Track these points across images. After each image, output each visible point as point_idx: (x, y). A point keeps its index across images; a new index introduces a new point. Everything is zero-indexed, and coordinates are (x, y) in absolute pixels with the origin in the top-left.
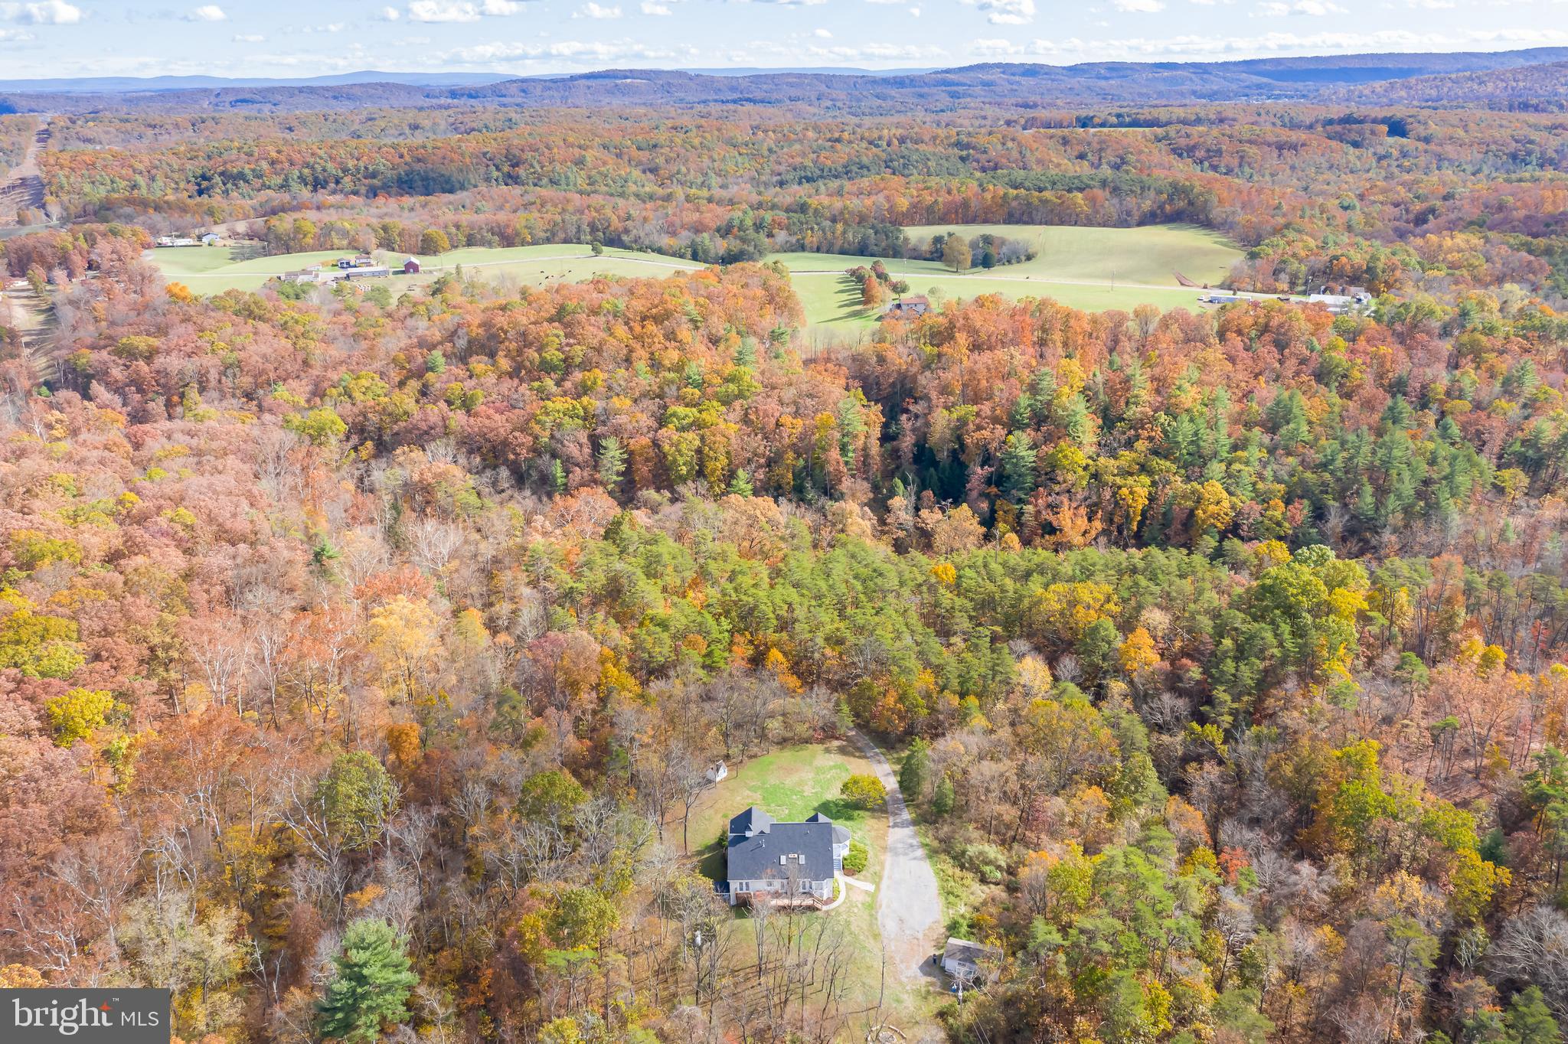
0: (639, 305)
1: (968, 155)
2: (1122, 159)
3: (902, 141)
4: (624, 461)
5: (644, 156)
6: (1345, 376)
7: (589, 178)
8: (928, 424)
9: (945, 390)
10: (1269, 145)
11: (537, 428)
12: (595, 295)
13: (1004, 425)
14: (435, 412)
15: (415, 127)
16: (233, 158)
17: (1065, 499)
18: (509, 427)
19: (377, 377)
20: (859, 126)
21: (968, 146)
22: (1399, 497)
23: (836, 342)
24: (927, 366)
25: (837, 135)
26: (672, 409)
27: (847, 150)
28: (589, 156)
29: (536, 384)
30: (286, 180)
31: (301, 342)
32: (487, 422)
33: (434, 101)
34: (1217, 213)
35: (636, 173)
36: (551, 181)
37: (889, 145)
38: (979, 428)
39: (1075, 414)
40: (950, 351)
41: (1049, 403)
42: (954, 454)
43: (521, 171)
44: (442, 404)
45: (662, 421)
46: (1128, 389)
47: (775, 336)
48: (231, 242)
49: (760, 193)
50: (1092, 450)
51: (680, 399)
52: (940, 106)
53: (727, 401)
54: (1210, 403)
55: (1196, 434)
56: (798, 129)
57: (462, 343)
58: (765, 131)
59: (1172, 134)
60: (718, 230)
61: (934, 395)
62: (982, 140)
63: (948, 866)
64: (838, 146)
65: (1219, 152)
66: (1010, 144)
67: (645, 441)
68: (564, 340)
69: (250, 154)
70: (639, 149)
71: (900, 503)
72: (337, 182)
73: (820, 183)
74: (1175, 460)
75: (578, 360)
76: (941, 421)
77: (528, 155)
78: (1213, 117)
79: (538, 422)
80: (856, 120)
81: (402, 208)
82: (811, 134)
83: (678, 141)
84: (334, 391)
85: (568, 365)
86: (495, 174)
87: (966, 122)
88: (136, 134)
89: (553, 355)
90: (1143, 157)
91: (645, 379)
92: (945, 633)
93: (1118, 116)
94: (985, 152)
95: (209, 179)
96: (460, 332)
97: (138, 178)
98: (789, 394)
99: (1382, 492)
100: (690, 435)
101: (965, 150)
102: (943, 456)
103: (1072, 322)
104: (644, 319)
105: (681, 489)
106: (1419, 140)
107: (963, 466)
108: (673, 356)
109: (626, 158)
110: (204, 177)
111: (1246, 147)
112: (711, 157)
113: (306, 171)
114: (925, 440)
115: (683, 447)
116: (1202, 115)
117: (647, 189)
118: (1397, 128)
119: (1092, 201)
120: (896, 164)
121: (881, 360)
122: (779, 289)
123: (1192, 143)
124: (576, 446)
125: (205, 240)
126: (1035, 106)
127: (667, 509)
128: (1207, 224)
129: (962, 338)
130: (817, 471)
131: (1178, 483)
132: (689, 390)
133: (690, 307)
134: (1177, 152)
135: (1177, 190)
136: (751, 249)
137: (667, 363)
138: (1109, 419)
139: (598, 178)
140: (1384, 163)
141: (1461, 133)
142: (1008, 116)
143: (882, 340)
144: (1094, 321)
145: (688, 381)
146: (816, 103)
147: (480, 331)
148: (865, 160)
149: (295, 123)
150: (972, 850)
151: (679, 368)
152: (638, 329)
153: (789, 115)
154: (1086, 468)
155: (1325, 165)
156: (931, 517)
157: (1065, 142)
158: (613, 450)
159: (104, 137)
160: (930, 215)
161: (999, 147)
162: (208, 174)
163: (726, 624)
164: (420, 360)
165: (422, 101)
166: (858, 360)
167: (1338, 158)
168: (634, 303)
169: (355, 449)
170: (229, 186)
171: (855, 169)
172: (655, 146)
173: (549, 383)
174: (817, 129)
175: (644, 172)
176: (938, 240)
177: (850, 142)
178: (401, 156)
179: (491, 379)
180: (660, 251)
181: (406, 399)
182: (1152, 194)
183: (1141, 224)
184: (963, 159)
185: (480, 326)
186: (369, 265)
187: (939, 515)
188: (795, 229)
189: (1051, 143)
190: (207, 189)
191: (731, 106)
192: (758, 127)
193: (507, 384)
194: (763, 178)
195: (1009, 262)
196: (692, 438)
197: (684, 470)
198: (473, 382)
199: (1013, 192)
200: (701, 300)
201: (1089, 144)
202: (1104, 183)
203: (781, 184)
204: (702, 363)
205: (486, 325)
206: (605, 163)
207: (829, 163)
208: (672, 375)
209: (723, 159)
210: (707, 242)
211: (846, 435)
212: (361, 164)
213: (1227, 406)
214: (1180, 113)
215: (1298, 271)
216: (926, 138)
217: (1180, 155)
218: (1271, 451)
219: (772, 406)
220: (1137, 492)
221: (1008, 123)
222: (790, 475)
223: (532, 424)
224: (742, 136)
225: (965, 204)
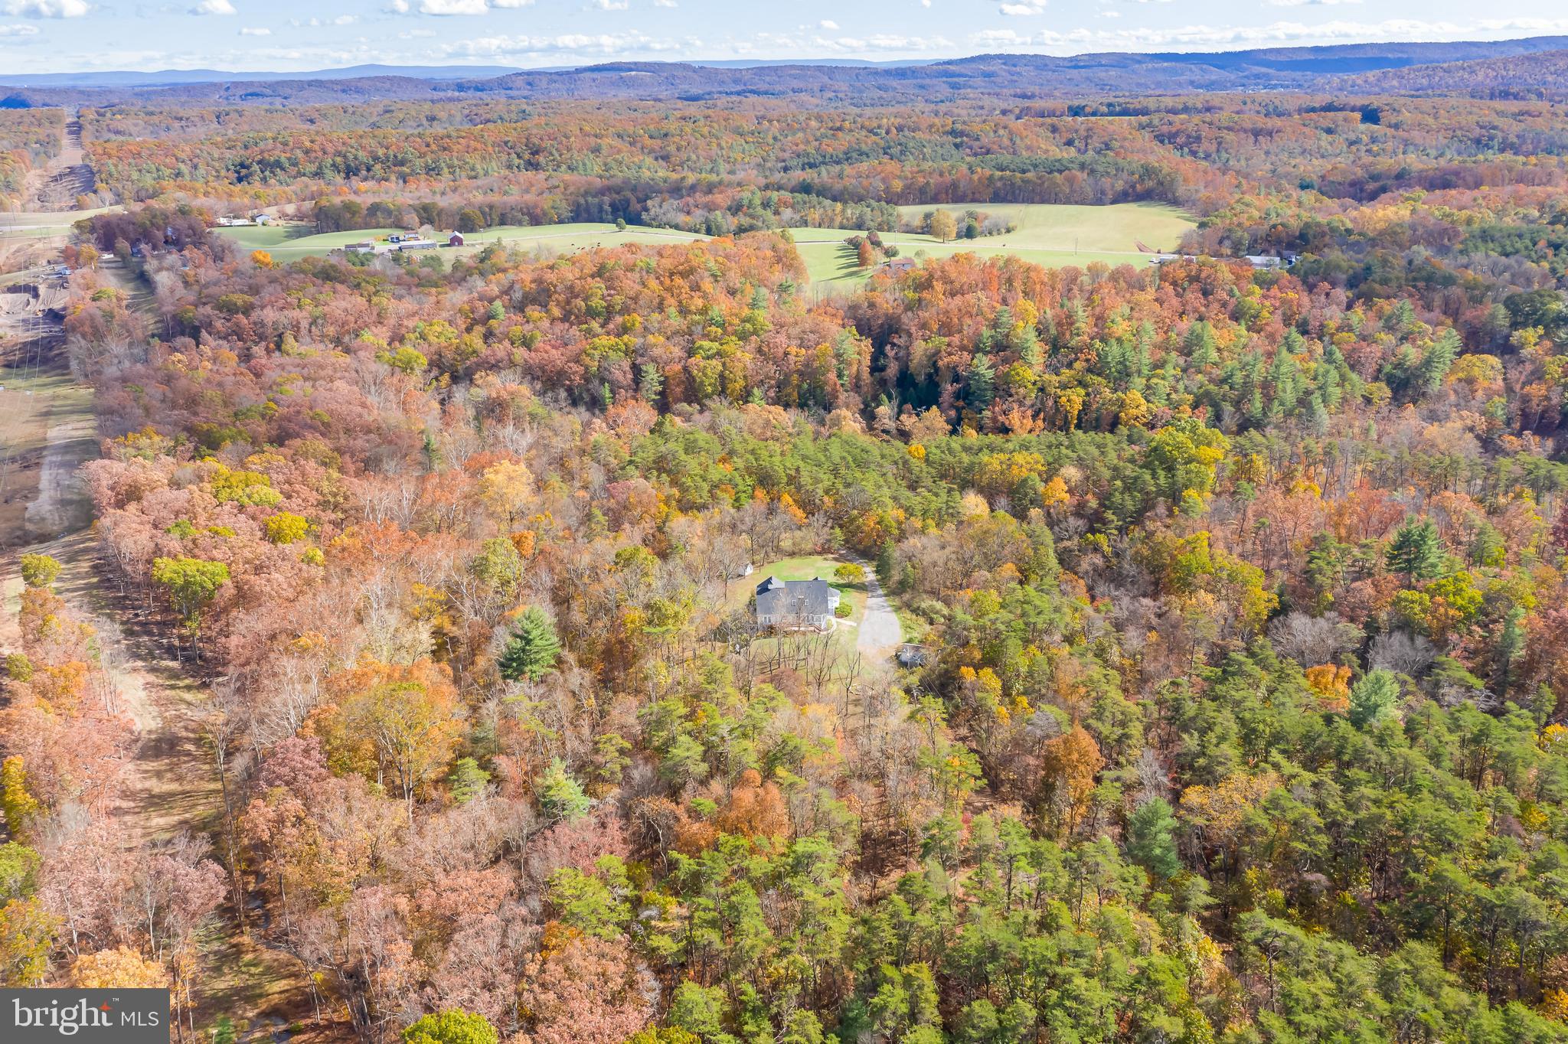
0: (667, 263)
1: (962, 143)
2: (1107, 145)
3: (900, 129)
4: (661, 383)
5: (656, 144)
6: (1256, 317)
7: (606, 165)
8: (909, 354)
9: (924, 326)
10: (1245, 131)
11: (587, 361)
12: (629, 256)
13: (970, 352)
14: (501, 349)
15: (432, 119)
16: (270, 147)
17: (1016, 406)
18: (564, 358)
19: (447, 324)
20: (860, 116)
21: (962, 134)
22: (1282, 404)
23: (834, 294)
24: (909, 308)
25: (838, 124)
26: (699, 343)
27: (848, 138)
28: (605, 143)
29: (584, 326)
30: (320, 168)
31: (375, 299)
32: (546, 356)
33: (442, 94)
34: (1181, 191)
35: (649, 160)
36: (569, 168)
37: (887, 133)
38: (950, 354)
39: (1027, 341)
40: (929, 297)
41: (1007, 336)
42: (930, 376)
43: (541, 159)
44: (507, 343)
45: (691, 353)
46: (1072, 324)
47: (783, 289)
48: (281, 222)
49: (766, 177)
50: (1038, 369)
51: (706, 336)
52: (940, 97)
53: (743, 337)
54: (1137, 333)
55: (1123, 355)
56: (802, 118)
57: (518, 295)
58: (770, 121)
59: (1156, 122)
60: (729, 209)
61: (913, 330)
62: (976, 128)
63: (908, 615)
64: (840, 134)
65: (1198, 139)
66: (1001, 132)
67: (678, 367)
68: (606, 292)
69: (285, 144)
70: (651, 137)
71: (885, 410)
72: (369, 170)
73: (823, 169)
74: (1107, 377)
75: (617, 308)
76: (920, 349)
77: (547, 143)
78: (1200, 106)
79: (588, 355)
80: (858, 111)
81: (434, 193)
82: (814, 123)
83: (688, 130)
84: (412, 336)
85: (609, 313)
86: (516, 161)
87: (964, 112)
88: (163, 125)
89: (597, 302)
90: (1126, 144)
91: (676, 321)
92: (913, 487)
93: (1109, 105)
94: (977, 139)
95: (247, 167)
96: (517, 287)
97: (182, 166)
98: (795, 331)
99: (1268, 399)
100: (714, 362)
101: (958, 136)
102: (921, 378)
103: (1032, 274)
104: (672, 274)
105: (707, 402)
106: (1390, 126)
107: (937, 385)
108: (699, 302)
109: (639, 145)
110: (243, 166)
111: (1224, 133)
112: (719, 145)
113: (338, 159)
114: (907, 367)
115: (709, 372)
116: (1190, 104)
117: (660, 174)
118: (1371, 116)
119: (1071, 181)
120: (892, 151)
121: (872, 305)
122: (786, 251)
123: (1174, 130)
124: (621, 372)
125: (259, 220)
126: (1031, 97)
127: (697, 417)
128: (1175, 202)
129: (938, 286)
130: (819, 391)
131: (1107, 393)
132: (713, 328)
133: (712, 264)
134: (1160, 138)
135: (1148, 171)
136: (760, 224)
137: (693, 308)
138: (1055, 346)
139: (613, 165)
140: (1354, 148)
141: (1430, 120)
142: (1004, 105)
143: (873, 290)
144: (1053, 275)
145: (711, 322)
146: (819, 94)
147: (533, 286)
148: (864, 148)
149: (315, 115)
150: (923, 605)
151: (704, 311)
152: (667, 282)
153: (792, 106)
154: (1034, 384)
155: (1298, 150)
156: (908, 421)
157: (1054, 129)
158: (652, 374)
159: (133, 129)
160: (923, 195)
161: (992, 134)
162: (248, 162)
163: (749, 481)
164: (482, 310)
165: (431, 95)
166: (853, 308)
167: (1310, 144)
168: (663, 261)
169: (437, 379)
170: (267, 173)
171: (855, 155)
172: (666, 135)
173: (595, 325)
174: (819, 118)
175: (656, 159)
176: (928, 216)
177: (851, 131)
178: (428, 145)
179: (546, 324)
180: (677, 227)
181: (476, 340)
182: (1125, 175)
183: (1114, 202)
184: (957, 146)
185: (532, 282)
186: (417, 239)
187: (914, 419)
188: (799, 207)
189: (1041, 130)
190: (247, 176)
191: (734, 98)
192: (763, 117)
193: (560, 327)
194: (769, 165)
195: (990, 234)
196: (715, 363)
197: (709, 389)
198: (531, 326)
199: (998, 174)
200: (720, 259)
201: (1076, 131)
202: (1082, 166)
203: (786, 169)
204: (722, 307)
205: (539, 281)
206: (619, 151)
207: (830, 150)
208: (697, 318)
209: (731, 148)
210: (719, 219)
211: (842, 362)
212: (391, 153)
213: (1151, 334)
214: (1169, 102)
215: (1241, 238)
216: (923, 126)
217: (1162, 142)
218: (1184, 371)
219: (781, 339)
220: (1075, 399)
221: (1004, 112)
222: (795, 394)
223: (584, 356)
224: (748, 126)
225: (954, 185)
